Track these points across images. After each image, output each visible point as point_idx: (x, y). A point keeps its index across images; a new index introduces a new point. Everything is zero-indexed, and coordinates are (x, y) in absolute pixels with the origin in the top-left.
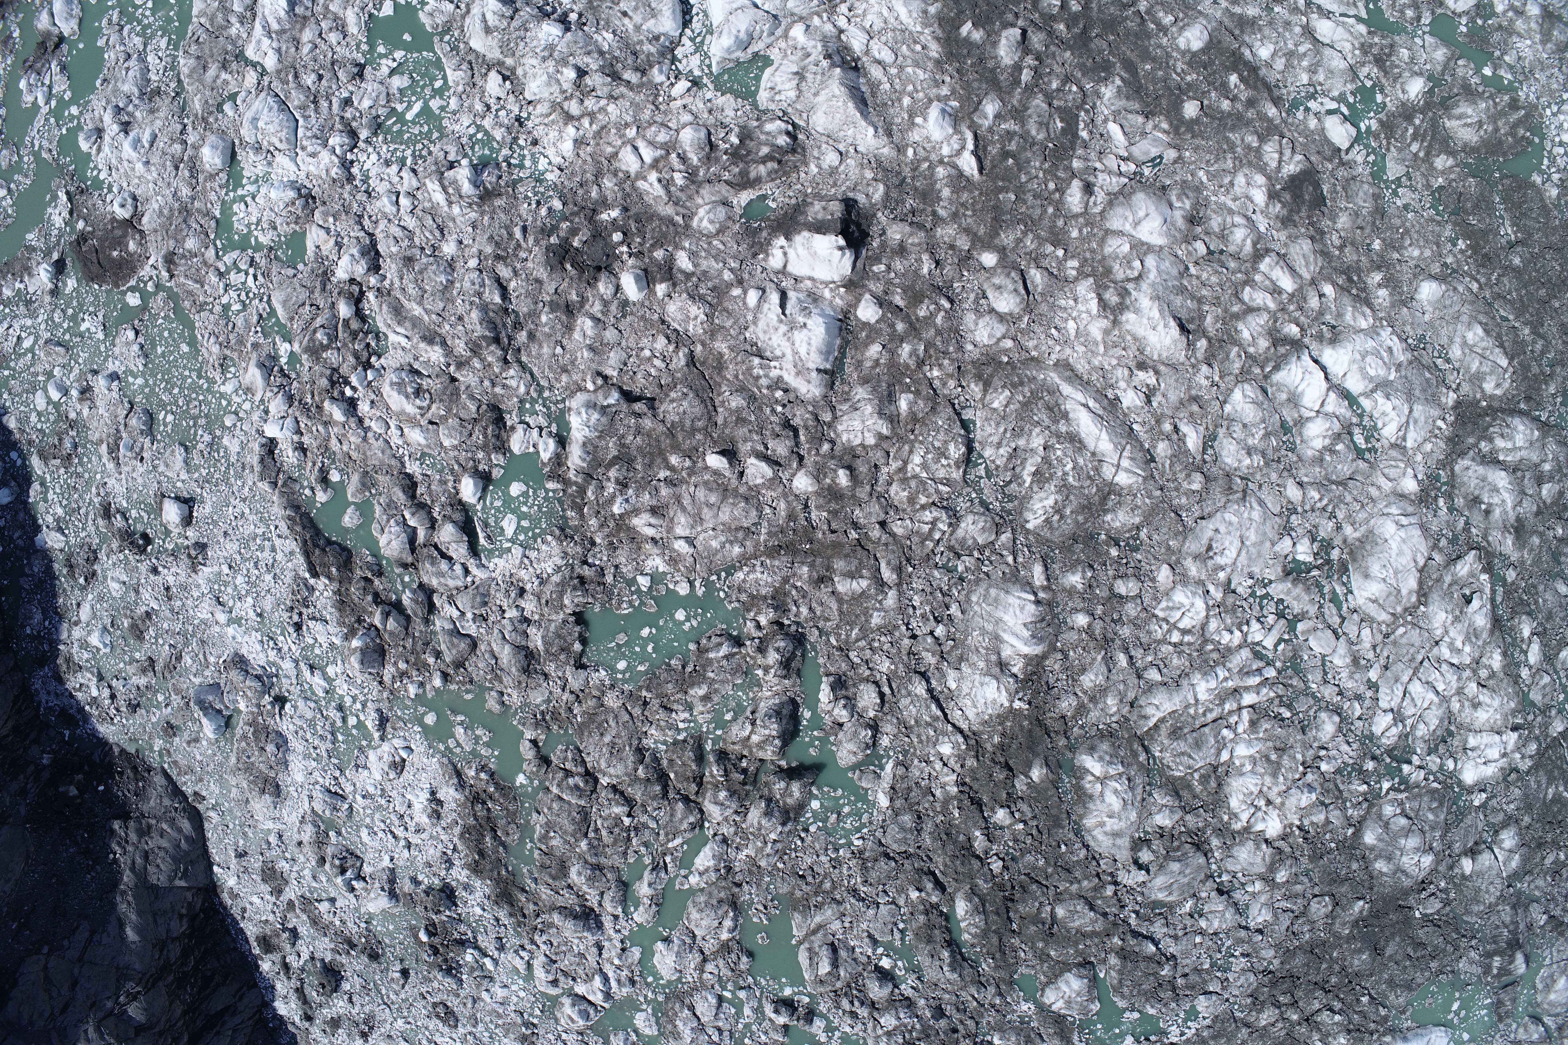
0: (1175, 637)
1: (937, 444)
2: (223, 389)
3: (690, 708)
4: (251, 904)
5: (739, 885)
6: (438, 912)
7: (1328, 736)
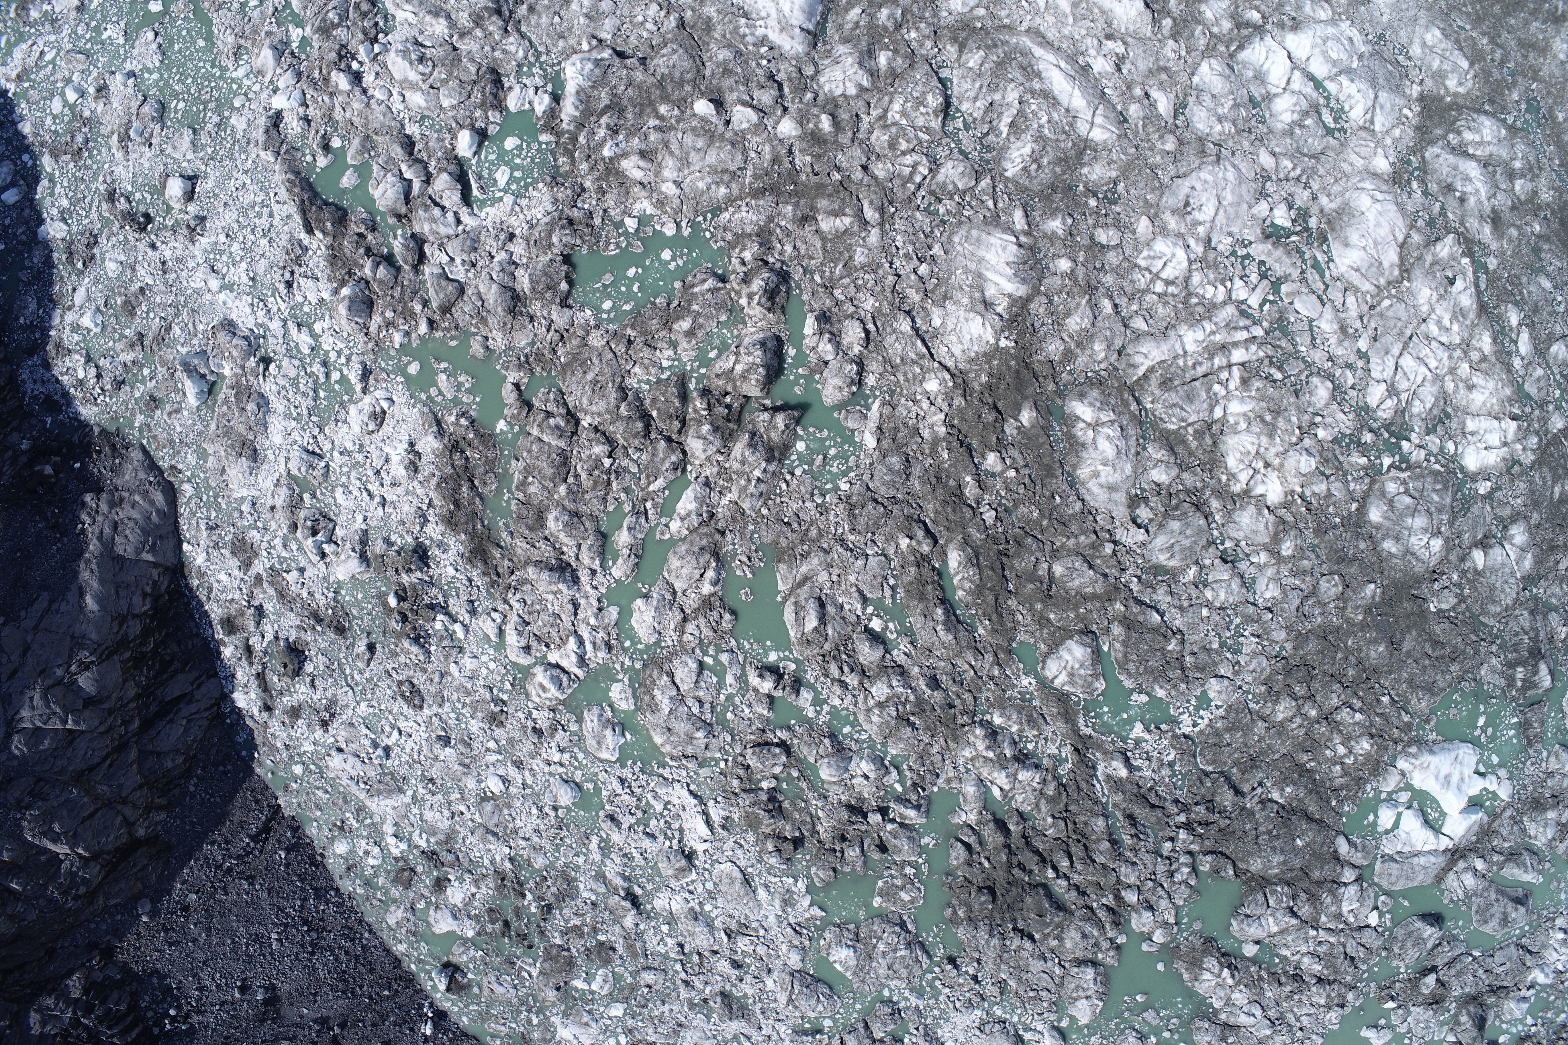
0: (1159, 287)
1: (915, 94)
2: (234, 75)
3: (674, 345)
4: (219, 582)
5: (723, 533)
6: (409, 571)
7: (1323, 402)
